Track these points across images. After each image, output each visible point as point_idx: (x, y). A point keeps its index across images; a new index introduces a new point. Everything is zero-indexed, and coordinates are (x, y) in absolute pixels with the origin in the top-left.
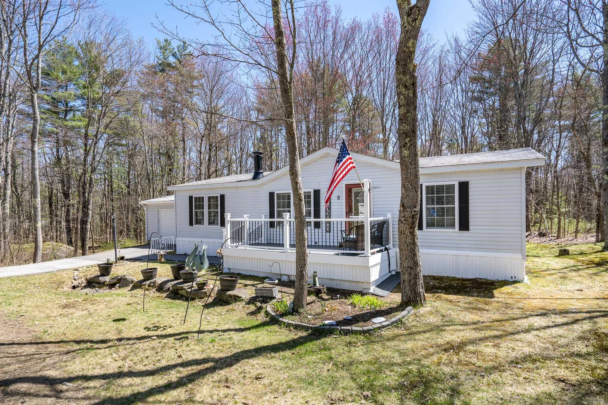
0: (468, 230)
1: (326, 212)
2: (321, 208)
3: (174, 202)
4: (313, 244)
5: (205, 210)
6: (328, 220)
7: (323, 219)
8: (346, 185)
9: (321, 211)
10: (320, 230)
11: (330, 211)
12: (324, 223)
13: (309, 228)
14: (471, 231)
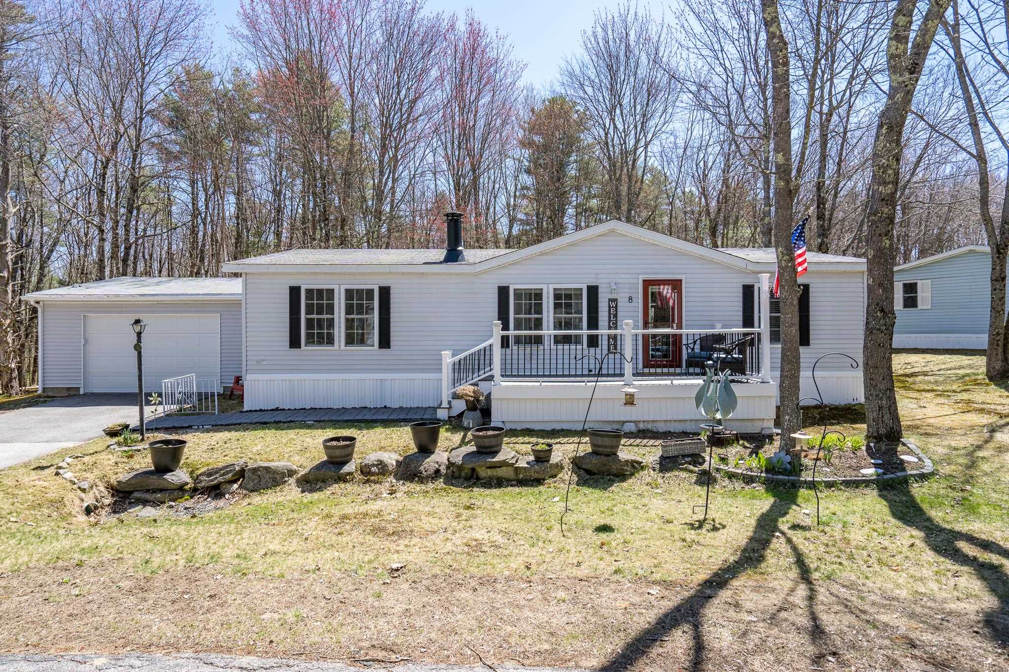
0: (809, 345)
1: (610, 321)
2: (600, 314)
3: (239, 297)
4: (586, 372)
5: (336, 316)
6: (613, 332)
7: (603, 331)
8: (644, 281)
9: (600, 319)
10: (598, 350)
11: (616, 321)
12: (605, 338)
13: (579, 347)
14: (811, 346)
